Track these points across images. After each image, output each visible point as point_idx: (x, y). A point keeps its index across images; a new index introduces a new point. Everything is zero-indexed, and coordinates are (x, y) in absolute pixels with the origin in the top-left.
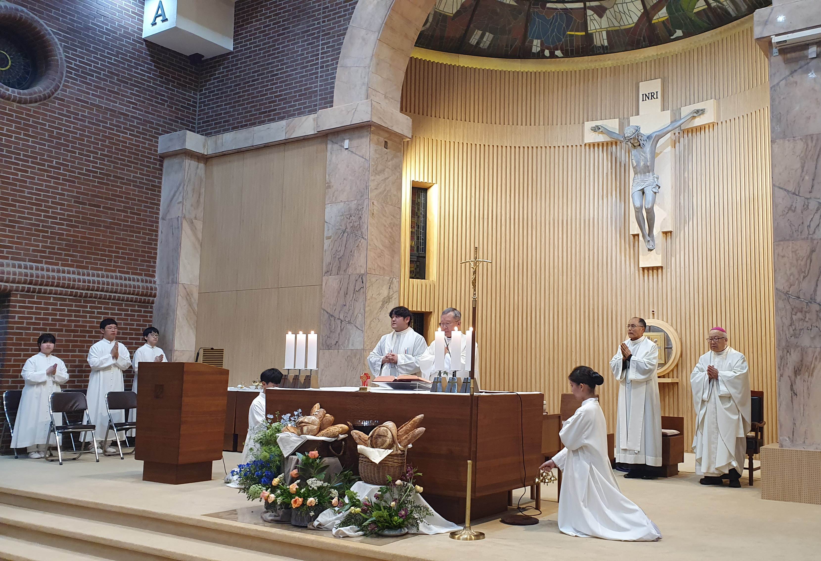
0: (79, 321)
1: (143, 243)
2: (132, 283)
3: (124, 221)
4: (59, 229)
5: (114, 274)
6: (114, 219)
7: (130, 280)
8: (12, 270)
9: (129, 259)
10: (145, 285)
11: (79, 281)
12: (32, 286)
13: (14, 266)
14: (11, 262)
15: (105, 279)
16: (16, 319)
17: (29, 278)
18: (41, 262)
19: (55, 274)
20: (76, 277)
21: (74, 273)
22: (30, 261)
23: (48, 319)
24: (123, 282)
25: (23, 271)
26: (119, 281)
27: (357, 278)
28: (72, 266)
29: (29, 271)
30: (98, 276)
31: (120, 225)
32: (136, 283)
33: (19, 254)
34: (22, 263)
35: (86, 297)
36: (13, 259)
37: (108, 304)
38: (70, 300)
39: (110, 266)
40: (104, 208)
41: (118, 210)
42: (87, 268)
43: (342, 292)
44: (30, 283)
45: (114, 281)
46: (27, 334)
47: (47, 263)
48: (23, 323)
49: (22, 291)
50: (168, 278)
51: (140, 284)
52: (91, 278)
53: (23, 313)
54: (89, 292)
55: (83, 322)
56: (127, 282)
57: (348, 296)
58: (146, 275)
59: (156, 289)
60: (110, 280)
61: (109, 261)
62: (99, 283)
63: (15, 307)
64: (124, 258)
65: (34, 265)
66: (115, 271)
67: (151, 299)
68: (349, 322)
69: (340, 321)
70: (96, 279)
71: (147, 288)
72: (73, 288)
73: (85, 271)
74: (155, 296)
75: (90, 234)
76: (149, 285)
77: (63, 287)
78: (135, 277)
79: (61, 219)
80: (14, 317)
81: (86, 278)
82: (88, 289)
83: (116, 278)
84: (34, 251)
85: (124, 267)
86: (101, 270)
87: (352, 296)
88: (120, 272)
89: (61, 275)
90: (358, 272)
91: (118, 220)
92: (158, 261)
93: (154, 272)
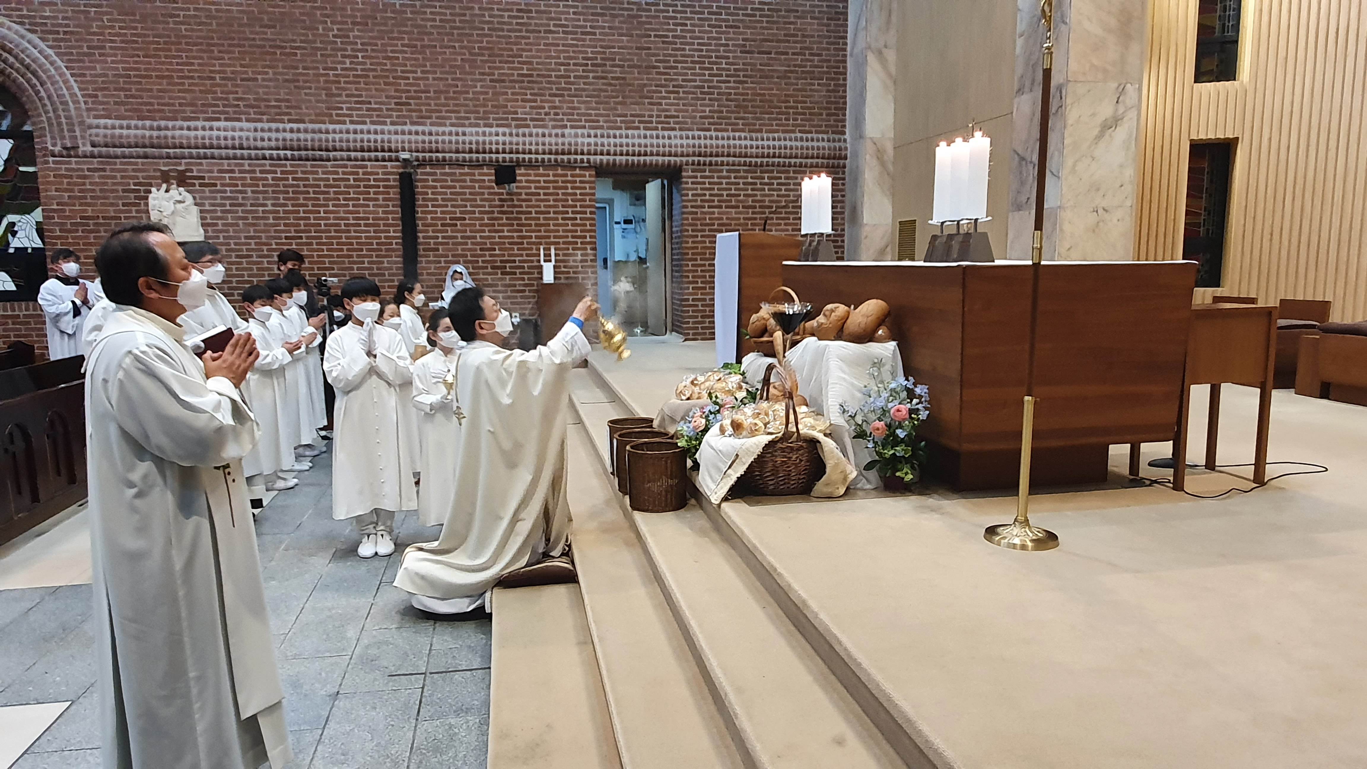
0: (756, 195)
1: (828, 91)
2: (815, 144)
3: (800, 66)
4: (727, 88)
5: (793, 135)
6: (789, 66)
7: (812, 140)
8: (679, 142)
9: (810, 114)
10: (832, 145)
11: (752, 147)
12: (702, 159)
13: (681, 138)
14: (678, 133)
15: (782, 143)
16: (690, 197)
17: (697, 150)
18: (709, 130)
19: (725, 142)
20: (748, 143)
21: (746, 138)
22: (698, 130)
23: (722, 195)
24: (805, 144)
25: (691, 142)
26: (799, 144)
28: (743, 131)
29: (697, 142)
30: (774, 139)
31: (797, 72)
32: (821, 144)
33: (686, 123)
34: (690, 133)
35: (761, 165)
36: (681, 129)
37: (788, 172)
38: (745, 171)
39: (788, 125)
40: (776, 53)
41: (794, 54)
42: (760, 131)
44: (700, 155)
45: (794, 144)
46: (702, 213)
47: (716, 130)
48: (696, 201)
49: (693, 164)
50: (857, 134)
51: (825, 144)
52: (766, 143)
53: (696, 189)
54: (765, 160)
55: (761, 195)
56: (810, 144)
58: (833, 133)
59: (846, 149)
60: (788, 143)
61: (787, 119)
62: (774, 148)
63: (687, 183)
64: (804, 114)
65: (702, 133)
66: (793, 132)
67: (842, 162)
70: (771, 143)
71: (835, 148)
72: (746, 156)
73: (759, 135)
74: (846, 158)
75: (761, 89)
76: (837, 145)
77: (734, 156)
78: (820, 136)
79: (727, 76)
80: (687, 195)
81: (760, 143)
82: (763, 157)
83: (796, 140)
84: (701, 117)
85: (805, 126)
86: (777, 131)
88: (800, 132)
89: (732, 142)
91: (795, 66)
92: (847, 112)
93: (844, 126)
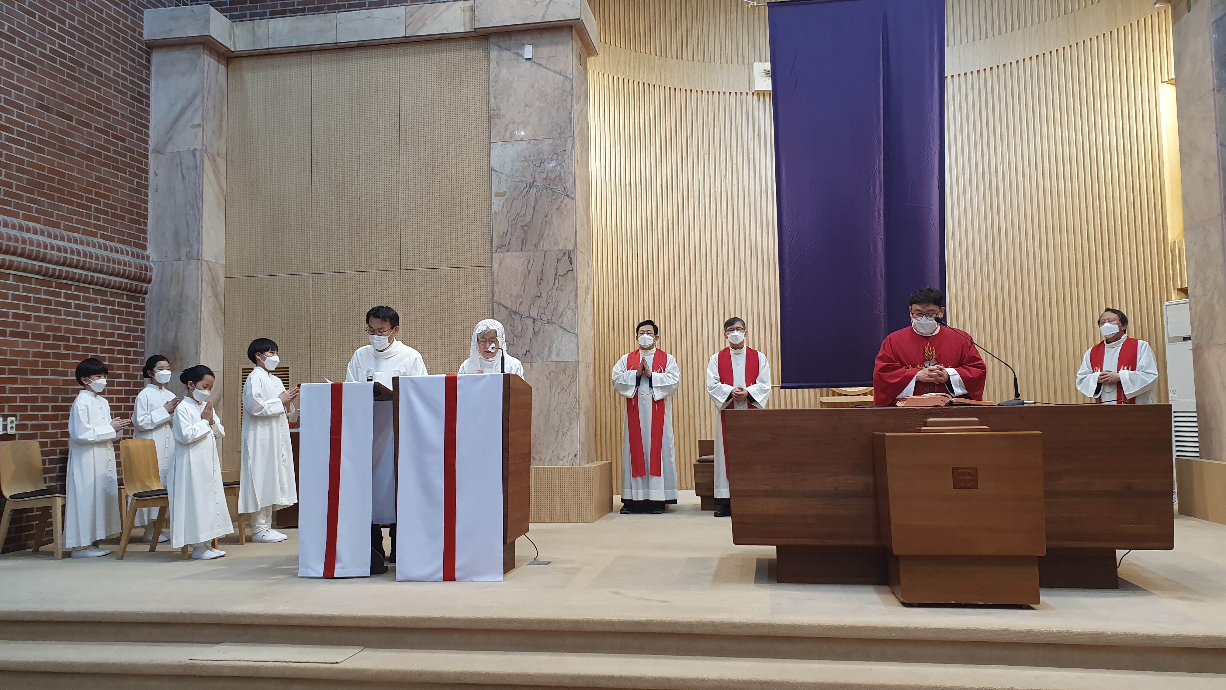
1: (130, 189)
2: (120, 257)
3: (104, 148)
5: (97, 241)
7: (117, 251)
9: (113, 215)
10: (137, 261)
11: (52, 248)
15: (86, 248)
19: (18, 234)
24: (109, 254)
26: (104, 253)
27: (560, 256)
31: (101, 155)
32: (126, 258)
37: (88, 291)
39: (90, 225)
40: (79, 122)
41: (97, 130)
42: (60, 226)
43: (532, 278)
50: (179, 253)
51: (131, 259)
52: (68, 245)
55: (57, 321)
56: (115, 256)
57: (544, 283)
58: (136, 245)
59: (151, 269)
60: (93, 250)
62: (78, 253)
64: (107, 213)
66: (96, 235)
67: (145, 285)
68: (549, 322)
69: (531, 320)
70: (74, 246)
71: (141, 268)
73: (59, 232)
74: (149, 281)
75: (60, 165)
76: (143, 262)
78: (123, 247)
82: (63, 264)
83: (100, 247)
85: (108, 230)
86: (80, 231)
87: (551, 283)
88: (103, 237)
90: (561, 246)
92: (150, 222)
93: (145, 239)
